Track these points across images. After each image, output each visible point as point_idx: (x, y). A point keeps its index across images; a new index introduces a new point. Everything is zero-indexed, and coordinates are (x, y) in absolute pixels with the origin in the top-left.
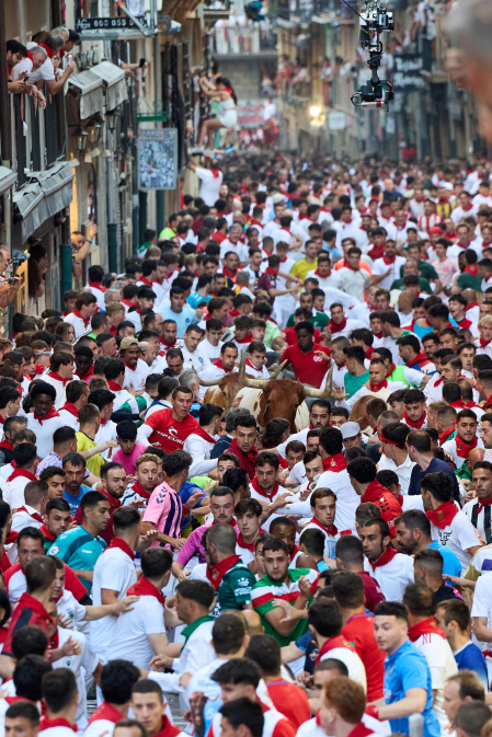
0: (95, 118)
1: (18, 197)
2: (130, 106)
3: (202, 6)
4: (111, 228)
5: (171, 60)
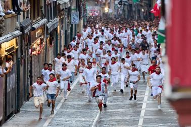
0: (63, 9)
1: (48, 25)
4: (66, 31)
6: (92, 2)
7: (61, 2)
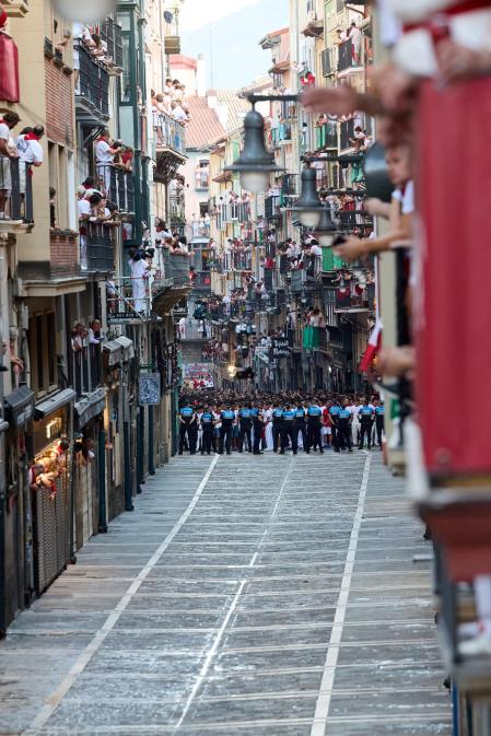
0: (117, 365)
1: (77, 405)
2: (135, 360)
3: (172, 310)
4: (125, 424)
6: (194, 352)
7: (111, 346)
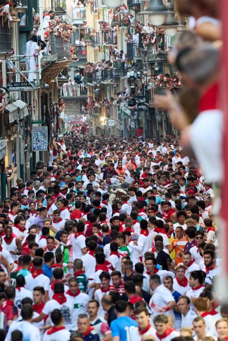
2: (29, 117)
3: (57, 78)
4: (21, 166)
5: (45, 99)
6: (74, 107)
7: (10, 108)
